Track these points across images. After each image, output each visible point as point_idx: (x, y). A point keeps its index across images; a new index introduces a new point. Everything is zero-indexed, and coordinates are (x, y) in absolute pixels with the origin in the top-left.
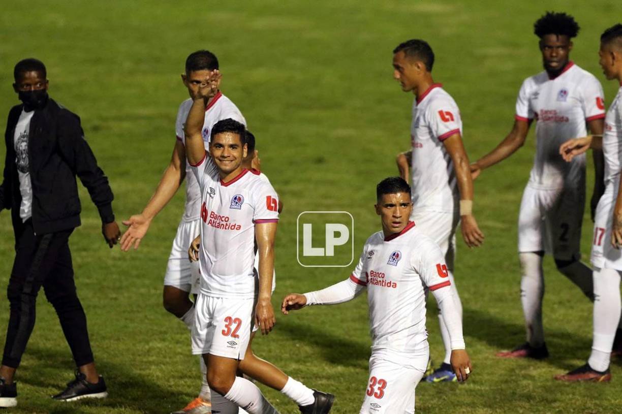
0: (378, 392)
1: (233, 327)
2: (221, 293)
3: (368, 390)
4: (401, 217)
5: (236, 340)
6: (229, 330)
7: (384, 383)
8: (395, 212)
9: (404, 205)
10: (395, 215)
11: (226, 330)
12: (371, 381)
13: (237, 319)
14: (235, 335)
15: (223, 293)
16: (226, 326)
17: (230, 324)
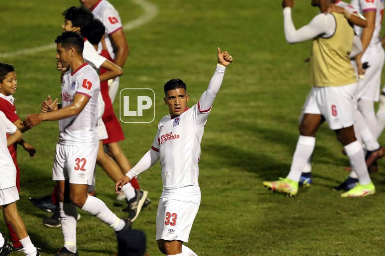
0: (173, 222)
1: (81, 164)
2: (72, 142)
3: (166, 222)
4: (180, 104)
5: (84, 172)
6: (79, 166)
7: (175, 215)
8: (176, 102)
9: (182, 96)
10: (176, 103)
11: (77, 166)
12: (167, 215)
13: (83, 159)
14: (83, 169)
15: (74, 143)
16: (77, 164)
17: (79, 162)
